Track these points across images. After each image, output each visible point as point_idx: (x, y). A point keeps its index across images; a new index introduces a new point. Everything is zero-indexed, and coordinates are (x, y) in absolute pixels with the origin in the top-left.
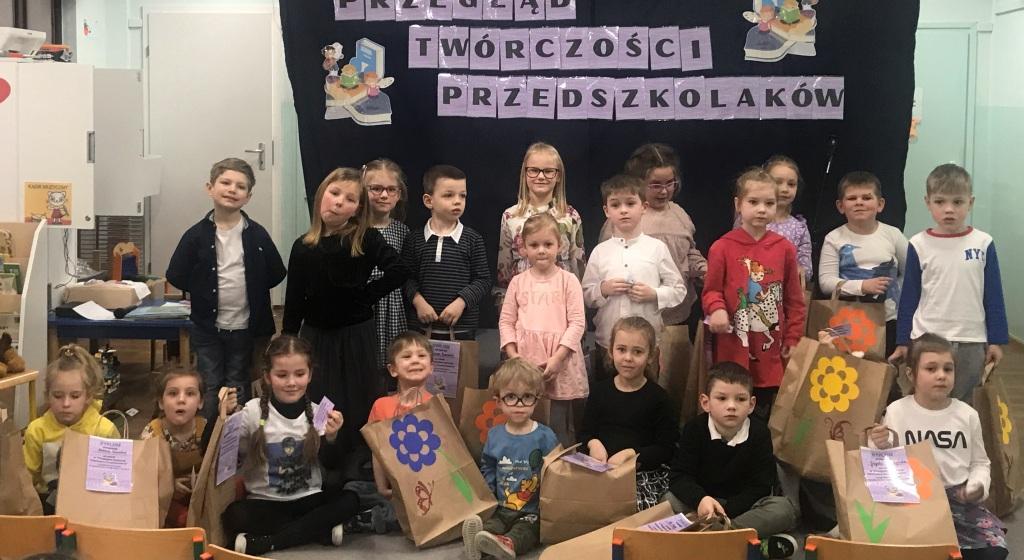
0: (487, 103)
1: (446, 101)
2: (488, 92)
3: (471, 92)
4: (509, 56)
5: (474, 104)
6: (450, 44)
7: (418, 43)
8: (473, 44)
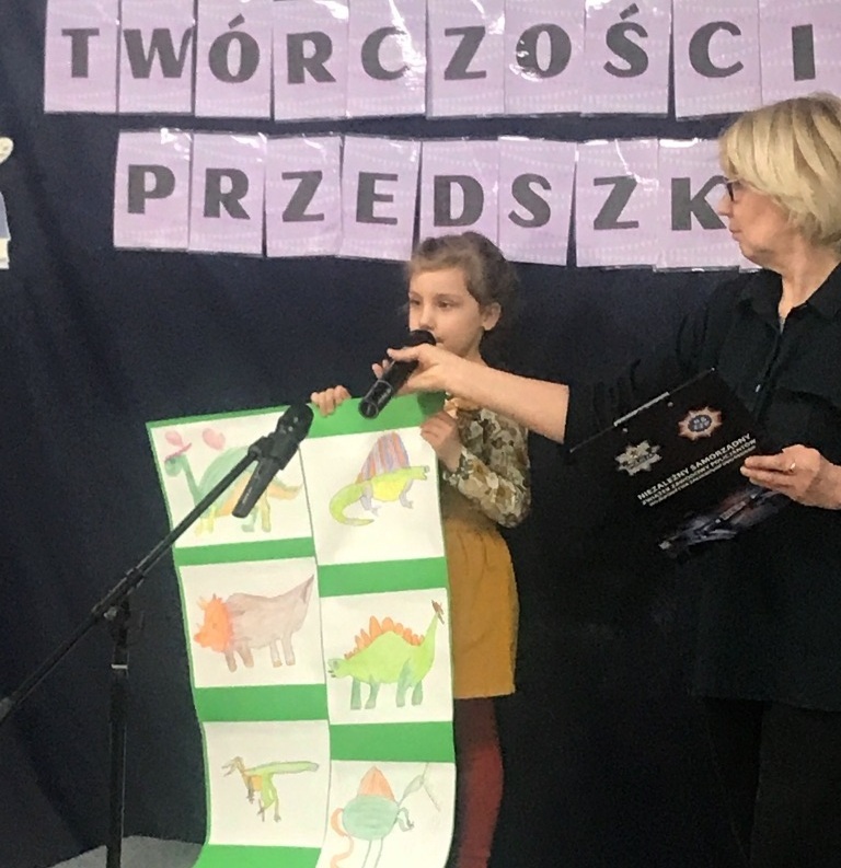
0: (238, 213)
1: (136, 206)
2: (240, 181)
3: (200, 181)
4: (295, 77)
5: (207, 214)
6: (146, 44)
7: (68, 41)
8: (205, 45)
